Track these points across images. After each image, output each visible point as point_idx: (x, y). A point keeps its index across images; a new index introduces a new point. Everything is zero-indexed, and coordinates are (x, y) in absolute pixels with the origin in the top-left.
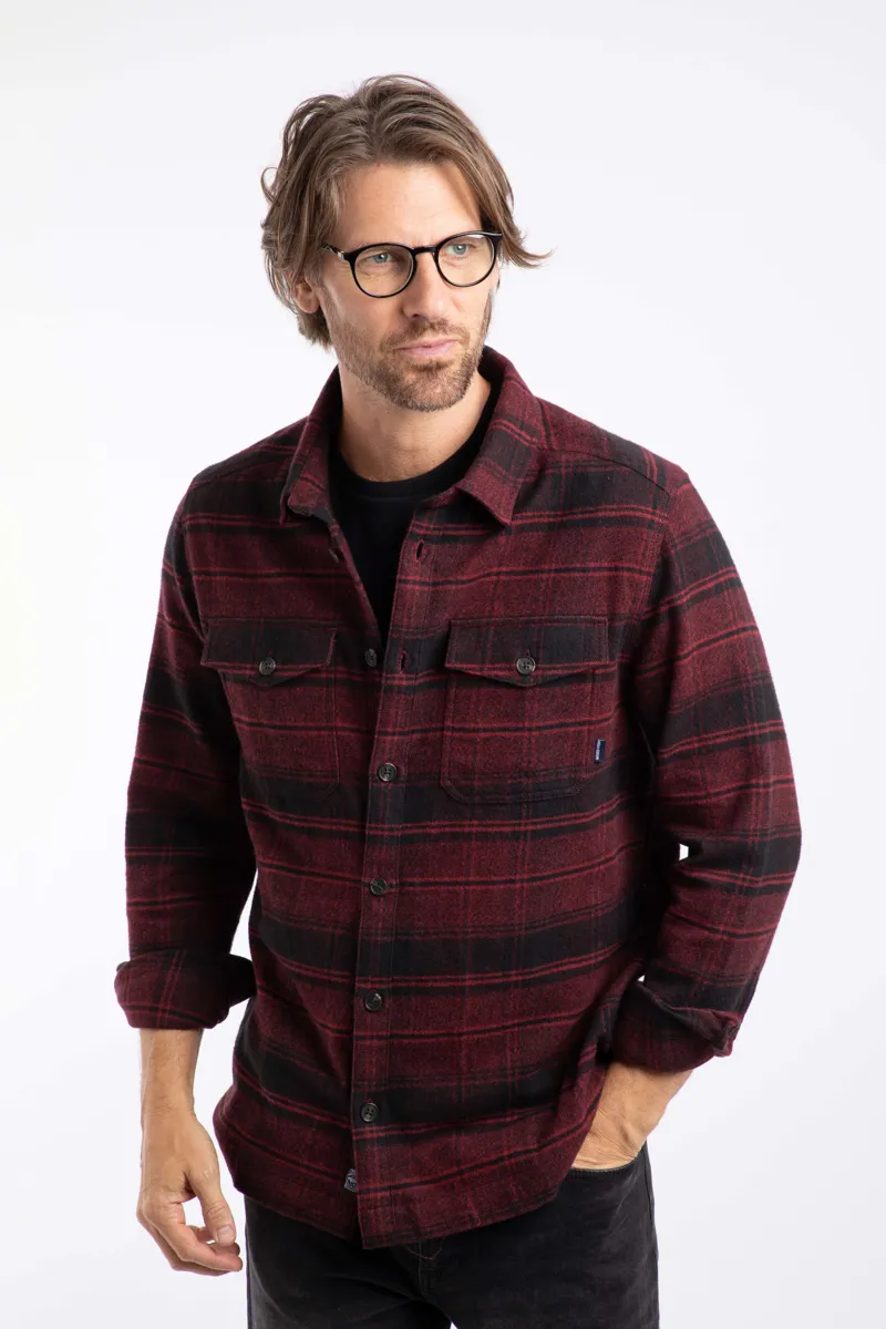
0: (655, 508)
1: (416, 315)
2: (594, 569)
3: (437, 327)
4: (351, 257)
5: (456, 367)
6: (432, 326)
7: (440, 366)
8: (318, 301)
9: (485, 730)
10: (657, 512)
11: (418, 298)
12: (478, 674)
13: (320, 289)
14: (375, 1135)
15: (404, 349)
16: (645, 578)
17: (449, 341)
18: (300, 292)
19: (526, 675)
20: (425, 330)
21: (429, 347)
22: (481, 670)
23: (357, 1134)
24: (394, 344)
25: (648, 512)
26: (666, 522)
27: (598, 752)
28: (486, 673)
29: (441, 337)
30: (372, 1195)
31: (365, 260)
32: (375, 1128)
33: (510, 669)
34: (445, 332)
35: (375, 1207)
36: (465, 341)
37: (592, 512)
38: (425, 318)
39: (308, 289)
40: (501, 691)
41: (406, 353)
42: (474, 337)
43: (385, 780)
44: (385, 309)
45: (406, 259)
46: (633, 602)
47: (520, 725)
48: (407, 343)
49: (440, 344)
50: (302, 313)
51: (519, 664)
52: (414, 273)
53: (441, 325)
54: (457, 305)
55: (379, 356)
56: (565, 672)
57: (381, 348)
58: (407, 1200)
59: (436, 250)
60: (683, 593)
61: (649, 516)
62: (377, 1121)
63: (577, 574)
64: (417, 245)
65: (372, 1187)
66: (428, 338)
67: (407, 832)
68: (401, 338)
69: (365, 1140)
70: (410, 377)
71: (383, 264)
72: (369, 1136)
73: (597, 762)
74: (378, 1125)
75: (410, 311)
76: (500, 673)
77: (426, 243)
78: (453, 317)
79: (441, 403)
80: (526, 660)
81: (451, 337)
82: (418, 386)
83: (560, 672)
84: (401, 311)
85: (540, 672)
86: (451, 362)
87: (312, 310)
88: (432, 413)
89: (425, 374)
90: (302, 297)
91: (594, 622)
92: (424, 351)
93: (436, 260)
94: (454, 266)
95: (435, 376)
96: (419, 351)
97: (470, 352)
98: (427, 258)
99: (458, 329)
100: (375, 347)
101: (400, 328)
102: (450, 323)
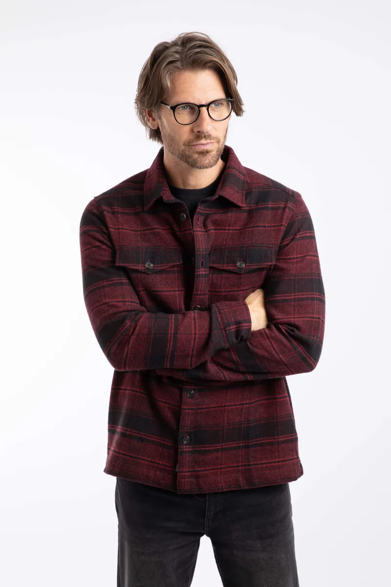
1: (199, 132)
4: (174, 108)
5: (214, 153)
6: (205, 137)
7: (207, 152)
8: (158, 125)
9: (224, 292)
11: (200, 125)
12: (221, 268)
13: (159, 120)
14: (188, 449)
15: (193, 145)
17: (212, 143)
18: (151, 121)
19: (241, 269)
20: (202, 138)
21: (204, 144)
22: (223, 267)
23: (180, 448)
24: (189, 144)
28: (225, 268)
29: (209, 141)
30: (184, 474)
31: (179, 108)
32: (188, 447)
33: (235, 266)
34: (210, 139)
35: (185, 479)
36: (218, 142)
38: (203, 133)
39: (154, 120)
40: (231, 276)
41: (194, 147)
42: (222, 140)
44: (187, 129)
45: (195, 109)
47: (240, 289)
48: (195, 143)
49: (207, 144)
50: (151, 129)
51: (238, 264)
52: (198, 116)
53: (208, 136)
54: (215, 129)
55: (183, 147)
56: (257, 267)
57: (184, 144)
58: (197, 477)
59: (208, 106)
62: (189, 444)
63: (261, 228)
64: (200, 104)
65: (184, 470)
66: (203, 141)
68: (192, 141)
69: (184, 451)
70: (196, 156)
71: (186, 110)
72: (185, 450)
74: (189, 445)
75: (196, 130)
76: (231, 268)
77: (204, 103)
78: (213, 133)
79: (208, 166)
80: (241, 262)
81: (213, 141)
82: (199, 159)
83: (255, 267)
84: (192, 131)
85: (247, 267)
86: (213, 151)
87: (156, 128)
88: (204, 170)
89: (201, 155)
90: (151, 123)
91: (269, 247)
92: (201, 146)
93: (208, 110)
94: (214, 111)
95: (206, 155)
96: (199, 146)
97: (220, 146)
98: (204, 109)
99: (215, 138)
100: (182, 144)
101: (192, 137)
102: (212, 136)
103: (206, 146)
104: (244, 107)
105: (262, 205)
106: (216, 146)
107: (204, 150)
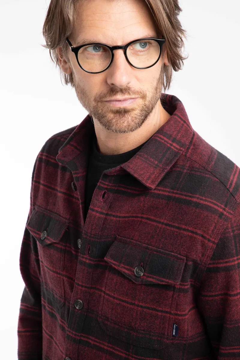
0: (226, 206)
2: (184, 230)
3: (124, 91)
4: (76, 51)
5: (137, 112)
7: (125, 112)
10: (227, 209)
12: (116, 268)
15: (107, 101)
16: (211, 244)
17: (131, 98)
18: (62, 63)
19: (138, 277)
21: (120, 101)
22: (118, 266)
24: (100, 99)
25: (221, 208)
26: (230, 216)
27: (174, 331)
28: (120, 269)
29: (126, 96)
33: (131, 271)
34: (129, 94)
37: (190, 197)
38: (117, 86)
41: (108, 104)
43: (77, 308)
44: (98, 79)
46: (202, 256)
48: (109, 99)
49: (125, 100)
51: (136, 269)
52: (112, 61)
53: (124, 90)
54: (138, 79)
56: (157, 282)
57: (95, 100)
59: (124, 48)
60: (235, 258)
61: (221, 210)
64: (115, 45)
66: (119, 96)
67: (82, 338)
68: (105, 96)
70: (111, 116)
73: (173, 336)
75: (110, 82)
76: (126, 271)
77: (120, 44)
78: (135, 85)
79: (126, 130)
80: (140, 269)
81: (133, 96)
82: (114, 120)
83: (154, 281)
84: (106, 82)
85: (145, 278)
86: (133, 110)
89: (118, 115)
91: (178, 259)
92: (117, 103)
93: (125, 53)
94: (138, 55)
95: (124, 116)
96: (115, 103)
97: (147, 103)
98: (120, 53)
99: (138, 92)
100: (92, 99)
101: (104, 90)
102: (133, 89)
103: (123, 103)
104: (183, 52)
105: (186, 196)
106: (141, 103)
107: (120, 108)
